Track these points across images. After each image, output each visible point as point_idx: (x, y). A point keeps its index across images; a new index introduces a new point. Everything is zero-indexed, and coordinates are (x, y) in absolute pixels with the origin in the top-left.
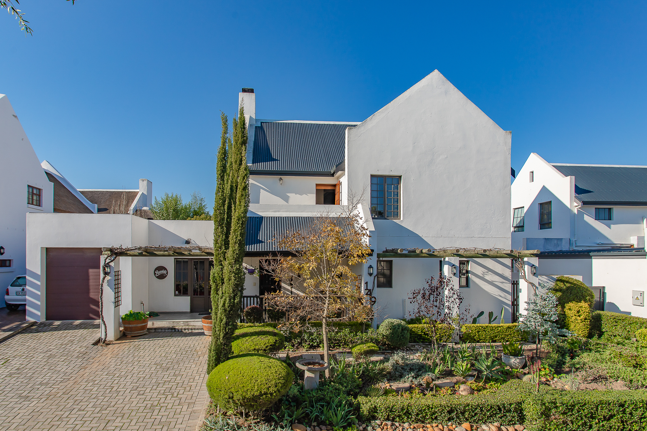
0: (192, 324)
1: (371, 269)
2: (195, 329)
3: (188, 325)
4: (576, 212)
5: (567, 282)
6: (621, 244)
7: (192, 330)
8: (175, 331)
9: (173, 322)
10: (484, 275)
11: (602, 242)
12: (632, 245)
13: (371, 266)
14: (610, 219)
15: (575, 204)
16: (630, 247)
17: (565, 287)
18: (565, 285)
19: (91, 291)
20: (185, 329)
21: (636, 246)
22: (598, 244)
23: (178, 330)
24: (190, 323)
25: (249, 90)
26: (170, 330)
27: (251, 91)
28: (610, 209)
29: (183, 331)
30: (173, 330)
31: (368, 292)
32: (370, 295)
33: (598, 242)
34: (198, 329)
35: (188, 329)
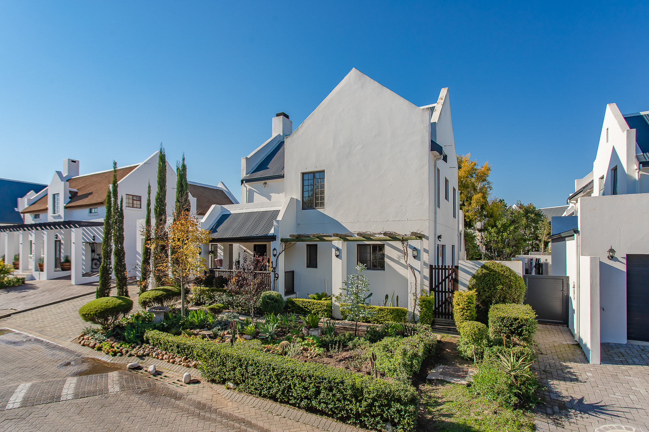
1: (275, 251)
10: (400, 259)
13: (275, 248)
31: (273, 270)
32: (275, 272)
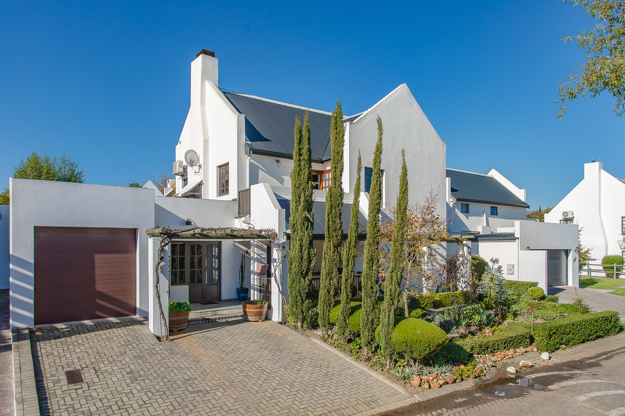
0: (220, 313)
2: (229, 317)
3: (216, 315)
4: (452, 206)
5: (477, 259)
6: (474, 232)
7: (226, 319)
8: (209, 322)
9: (201, 312)
11: (465, 230)
12: (479, 233)
14: (467, 212)
15: (451, 200)
16: (478, 234)
17: (476, 263)
18: (476, 262)
19: (97, 282)
20: (219, 319)
21: (481, 233)
22: (463, 231)
23: (212, 320)
24: (218, 312)
25: (210, 52)
26: (204, 321)
27: (212, 54)
28: (467, 205)
29: (217, 320)
30: (207, 321)
33: (463, 230)
34: (231, 317)
35: (222, 318)
